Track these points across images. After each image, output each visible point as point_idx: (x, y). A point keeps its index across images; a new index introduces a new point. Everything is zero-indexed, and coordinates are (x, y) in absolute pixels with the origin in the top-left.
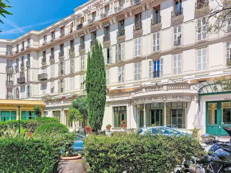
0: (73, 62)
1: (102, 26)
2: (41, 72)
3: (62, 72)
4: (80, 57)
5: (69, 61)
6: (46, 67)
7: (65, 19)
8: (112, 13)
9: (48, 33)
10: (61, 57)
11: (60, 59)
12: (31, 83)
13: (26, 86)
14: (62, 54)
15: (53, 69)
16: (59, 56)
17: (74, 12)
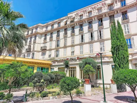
0: (66, 40)
1: (87, 21)
2: (42, 45)
3: (58, 46)
4: (71, 37)
5: (63, 40)
6: (46, 43)
7: (61, 19)
8: (94, 15)
9: (49, 25)
10: (58, 37)
11: (57, 38)
12: (36, 51)
13: (32, 53)
14: (58, 36)
15: (51, 44)
16: (57, 37)
17: (68, 15)
